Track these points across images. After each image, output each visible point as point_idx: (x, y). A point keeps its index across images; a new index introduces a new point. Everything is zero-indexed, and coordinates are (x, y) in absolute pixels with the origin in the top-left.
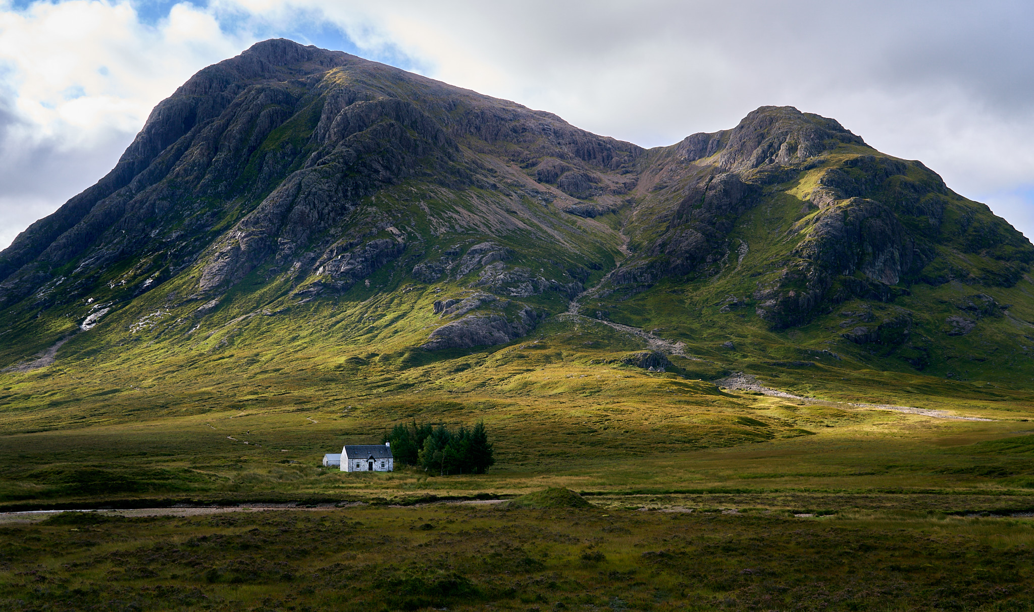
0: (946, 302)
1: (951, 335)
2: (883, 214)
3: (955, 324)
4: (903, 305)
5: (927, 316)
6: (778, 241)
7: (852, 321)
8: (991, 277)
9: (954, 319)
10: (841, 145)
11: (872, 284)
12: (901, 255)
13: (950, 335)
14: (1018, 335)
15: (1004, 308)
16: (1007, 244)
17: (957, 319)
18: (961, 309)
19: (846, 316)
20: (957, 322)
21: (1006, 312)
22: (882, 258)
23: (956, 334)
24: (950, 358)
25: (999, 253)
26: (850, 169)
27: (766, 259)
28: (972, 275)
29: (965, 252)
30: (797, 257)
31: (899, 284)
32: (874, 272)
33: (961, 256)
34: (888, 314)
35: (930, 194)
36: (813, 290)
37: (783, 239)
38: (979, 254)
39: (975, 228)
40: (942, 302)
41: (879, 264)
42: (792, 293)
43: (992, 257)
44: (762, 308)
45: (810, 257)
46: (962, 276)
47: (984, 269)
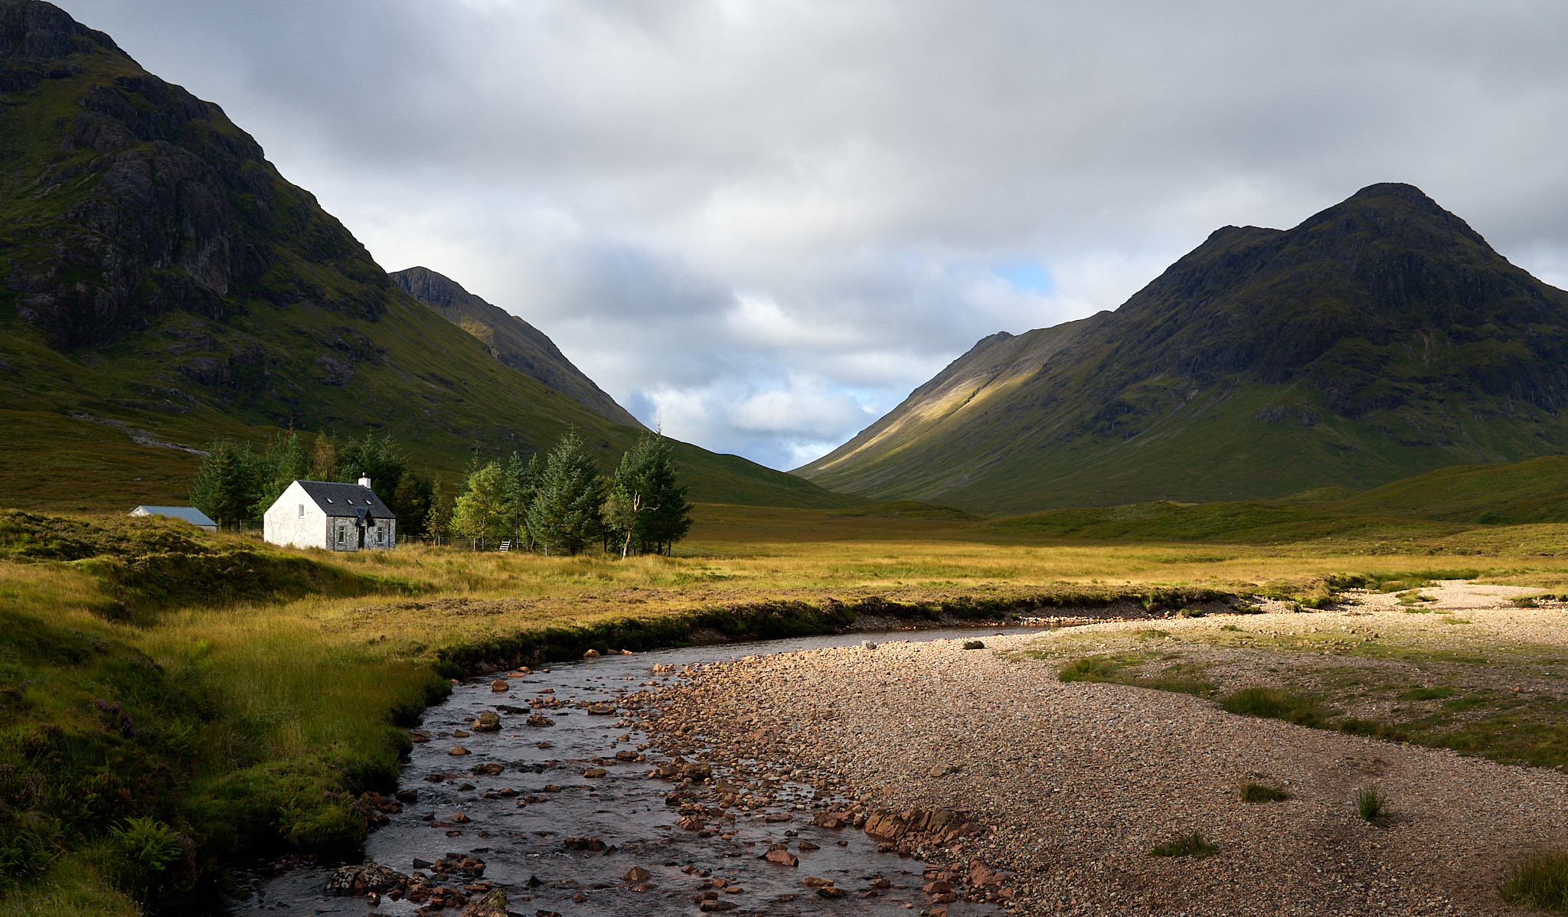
0: (304, 333)
1: (326, 384)
2: (209, 177)
3: (328, 367)
4: (245, 330)
5: (281, 350)
6: (25, 193)
7: (188, 346)
8: (352, 303)
9: (327, 360)
10: (100, 49)
11: (199, 289)
12: (232, 250)
13: (324, 384)
14: (412, 393)
15: (381, 351)
16: (357, 257)
17: (330, 360)
18: (328, 345)
19: (175, 337)
20: (331, 365)
21: (385, 358)
22: (208, 249)
23: (333, 384)
24: (331, 419)
25: (349, 269)
26: (129, 94)
27: (12, 220)
28: (328, 296)
29: (310, 260)
30: (79, 225)
31: (228, 296)
32: (196, 271)
33: (306, 264)
34: (235, 342)
35: (249, 161)
36: (115, 286)
37: (33, 189)
38: (326, 266)
39: (315, 225)
40: (299, 333)
41: (203, 258)
42: (80, 287)
43: (343, 273)
44: (29, 306)
45: (101, 228)
46: (314, 295)
47: (340, 291)
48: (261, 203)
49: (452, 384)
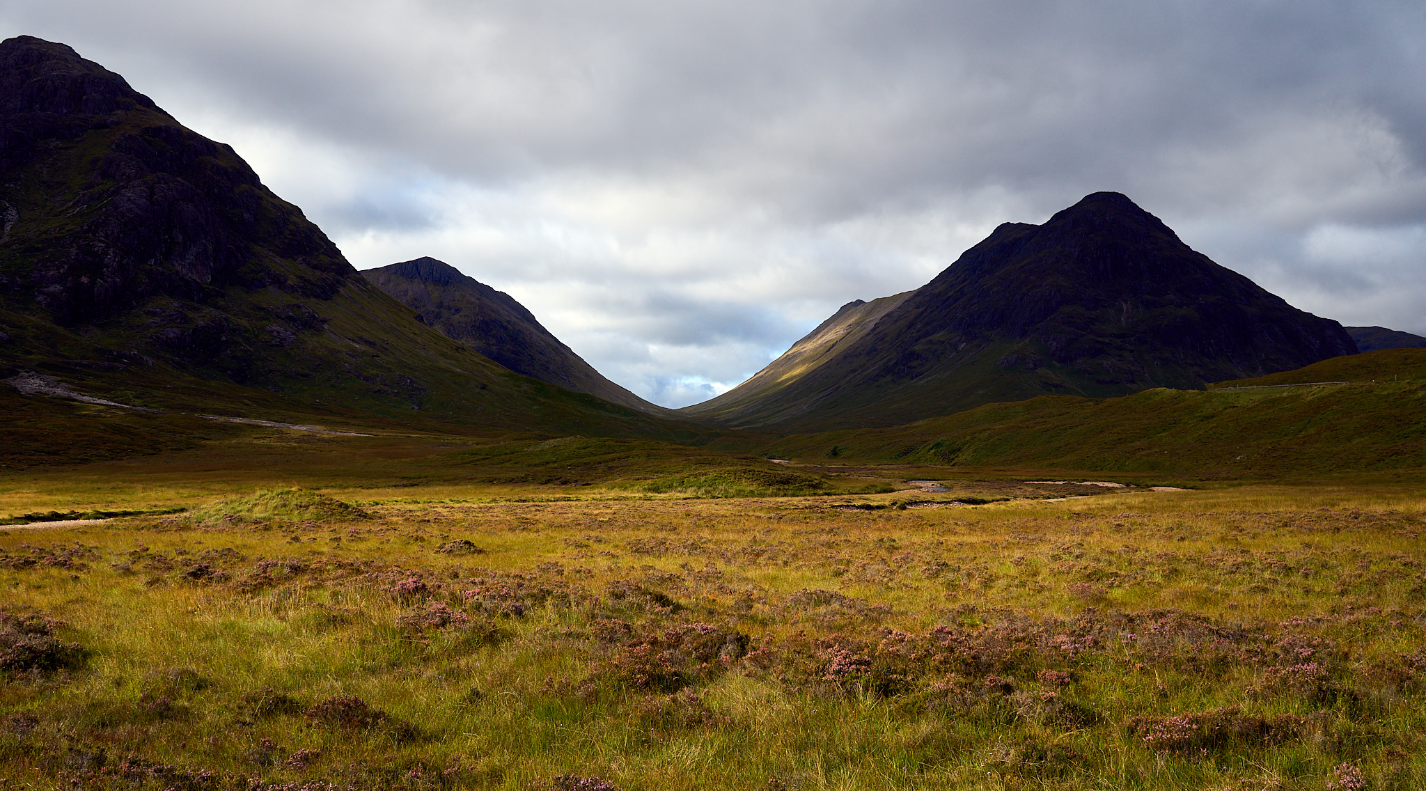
0: (265, 309)
1: (272, 346)
2: (197, 198)
3: (275, 334)
4: (218, 308)
5: (244, 322)
6: (61, 212)
7: (162, 321)
8: (309, 287)
9: (275, 328)
10: (138, 107)
11: (181, 279)
12: (215, 250)
13: (270, 346)
14: (339, 352)
15: (324, 321)
16: (323, 253)
17: (278, 328)
18: (280, 318)
19: (154, 314)
20: (278, 332)
21: (326, 326)
22: (194, 250)
23: (277, 346)
24: (271, 371)
25: (315, 262)
26: (152, 139)
27: (45, 232)
28: (289, 282)
29: (282, 257)
30: (90, 235)
31: (211, 283)
32: (184, 266)
33: (278, 259)
34: (203, 317)
35: (244, 186)
36: (112, 278)
37: (67, 209)
38: (295, 260)
39: (290, 230)
40: (260, 309)
41: (190, 257)
42: (84, 279)
43: (308, 265)
44: (43, 293)
45: (107, 237)
46: (279, 282)
47: (301, 277)
48: (246, 216)
49: (375, 344)
